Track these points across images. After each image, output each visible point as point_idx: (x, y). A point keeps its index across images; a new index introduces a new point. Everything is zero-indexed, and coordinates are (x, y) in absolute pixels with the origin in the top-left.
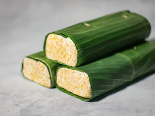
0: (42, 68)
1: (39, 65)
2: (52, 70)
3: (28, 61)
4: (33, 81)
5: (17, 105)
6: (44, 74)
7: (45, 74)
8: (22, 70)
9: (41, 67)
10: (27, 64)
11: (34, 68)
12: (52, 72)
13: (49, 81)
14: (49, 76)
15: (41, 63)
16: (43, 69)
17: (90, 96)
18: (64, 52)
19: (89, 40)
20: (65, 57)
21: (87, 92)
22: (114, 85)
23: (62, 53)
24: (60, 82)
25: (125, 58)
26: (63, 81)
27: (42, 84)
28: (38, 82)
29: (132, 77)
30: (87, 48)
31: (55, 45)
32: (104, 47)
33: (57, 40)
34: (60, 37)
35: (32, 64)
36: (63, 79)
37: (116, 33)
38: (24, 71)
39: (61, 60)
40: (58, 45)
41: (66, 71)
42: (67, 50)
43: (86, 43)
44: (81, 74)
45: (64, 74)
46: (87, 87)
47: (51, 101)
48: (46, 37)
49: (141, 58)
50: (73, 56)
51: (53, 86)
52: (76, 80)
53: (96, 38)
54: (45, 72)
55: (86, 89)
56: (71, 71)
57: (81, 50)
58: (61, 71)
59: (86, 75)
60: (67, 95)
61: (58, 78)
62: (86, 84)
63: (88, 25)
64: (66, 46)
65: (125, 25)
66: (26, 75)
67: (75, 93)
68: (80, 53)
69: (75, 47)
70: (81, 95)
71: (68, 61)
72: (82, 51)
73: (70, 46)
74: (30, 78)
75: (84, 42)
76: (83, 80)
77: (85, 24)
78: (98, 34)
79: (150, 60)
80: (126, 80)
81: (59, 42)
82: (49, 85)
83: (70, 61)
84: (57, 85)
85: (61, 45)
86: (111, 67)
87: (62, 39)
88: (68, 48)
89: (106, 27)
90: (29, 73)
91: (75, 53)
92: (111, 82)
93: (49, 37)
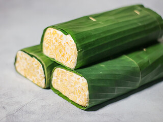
0: (36, 66)
1: (33, 61)
2: (47, 68)
3: (22, 54)
4: (26, 77)
5: (4, 108)
6: (38, 73)
7: (40, 73)
8: (15, 64)
9: (36, 64)
10: (21, 59)
11: (28, 64)
12: (47, 72)
13: (44, 81)
14: (43, 76)
15: (36, 60)
16: (38, 66)
17: (87, 105)
18: (63, 50)
19: (92, 40)
20: (63, 56)
21: (84, 100)
22: (116, 93)
23: (60, 51)
24: (56, 83)
25: (132, 62)
26: (59, 83)
27: (36, 82)
28: (31, 80)
29: (138, 85)
30: (89, 48)
31: (54, 41)
32: (109, 48)
33: (56, 35)
34: (60, 33)
35: (26, 59)
36: (59, 80)
37: (124, 32)
38: (17, 65)
39: (58, 59)
40: (56, 41)
41: (63, 72)
42: (66, 49)
43: (89, 43)
44: (79, 79)
45: (60, 75)
46: (85, 95)
47: (43, 106)
48: (45, 30)
49: (150, 63)
50: (72, 56)
51: (48, 86)
52: (73, 84)
53: (100, 37)
54: (39, 71)
55: (83, 97)
56: (69, 73)
57: (82, 50)
58: (57, 71)
59: (85, 81)
60: (62, 99)
61: (54, 79)
62: (84, 91)
63: (94, 20)
64: (66, 44)
65: (136, 24)
66: (18, 70)
67: (71, 98)
68: (81, 54)
69: (76, 47)
70: (77, 102)
71: (67, 61)
72: (83, 52)
73: (70, 45)
74: (23, 73)
75: (87, 42)
76: (81, 85)
77: (91, 18)
78: (104, 32)
79: (160, 66)
80: (130, 88)
81: (58, 39)
82: (43, 85)
83: (69, 62)
84: (52, 86)
85: (60, 42)
86: (114, 73)
87: (62, 36)
88: (67, 47)
89: (115, 24)
90: (22, 68)
91: (75, 54)
92: (113, 90)
93: (48, 31)
